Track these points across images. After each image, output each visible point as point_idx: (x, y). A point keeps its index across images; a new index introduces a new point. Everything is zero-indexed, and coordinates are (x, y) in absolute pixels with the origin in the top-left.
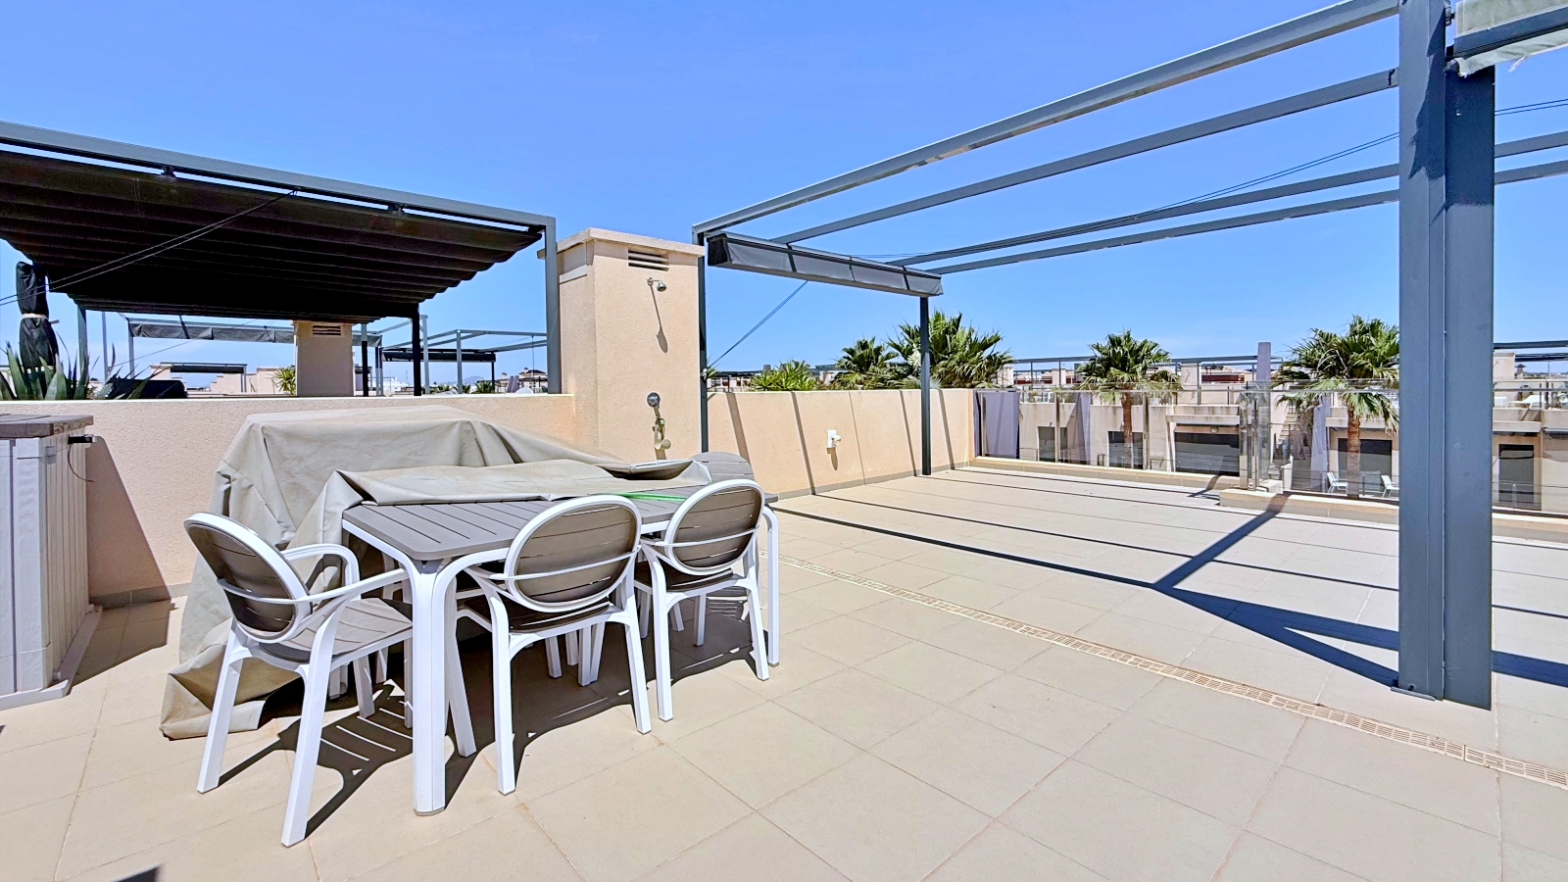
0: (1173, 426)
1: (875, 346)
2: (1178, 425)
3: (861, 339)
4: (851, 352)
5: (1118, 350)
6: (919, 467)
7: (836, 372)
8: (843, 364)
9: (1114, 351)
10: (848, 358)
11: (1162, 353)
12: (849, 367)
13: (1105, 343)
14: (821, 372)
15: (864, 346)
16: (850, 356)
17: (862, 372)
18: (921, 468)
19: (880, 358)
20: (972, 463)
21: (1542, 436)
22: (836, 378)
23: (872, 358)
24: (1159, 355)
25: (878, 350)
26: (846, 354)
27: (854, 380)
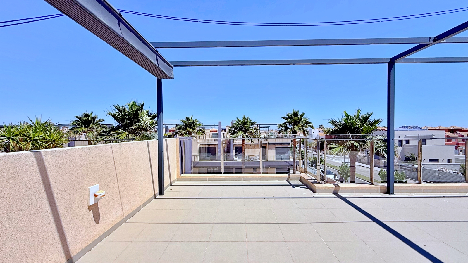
0: (199, 145)
1: (93, 116)
2: (200, 145)
3: (86, 113)
4: (80, 118)
5: (189, 122)
6: (157, 191)
7: (71, 127)
8: (75, 123)
9: (188, 122)
10: (78, 121)
11: (201, 123)
12: (78, 125)
13: (185, 119)
14: (61, 127)
15: (87, 115)
16: (79, 120)
17: (85, 127)
18: (158, 192)
19: (95, 121)
20: (178, 179)
21: (268, 145)
22: (71, 130)
23: (91, 121)
24: (200, 124)
25: (94, 118)
26: (77, 119)
27: (82, 131)
